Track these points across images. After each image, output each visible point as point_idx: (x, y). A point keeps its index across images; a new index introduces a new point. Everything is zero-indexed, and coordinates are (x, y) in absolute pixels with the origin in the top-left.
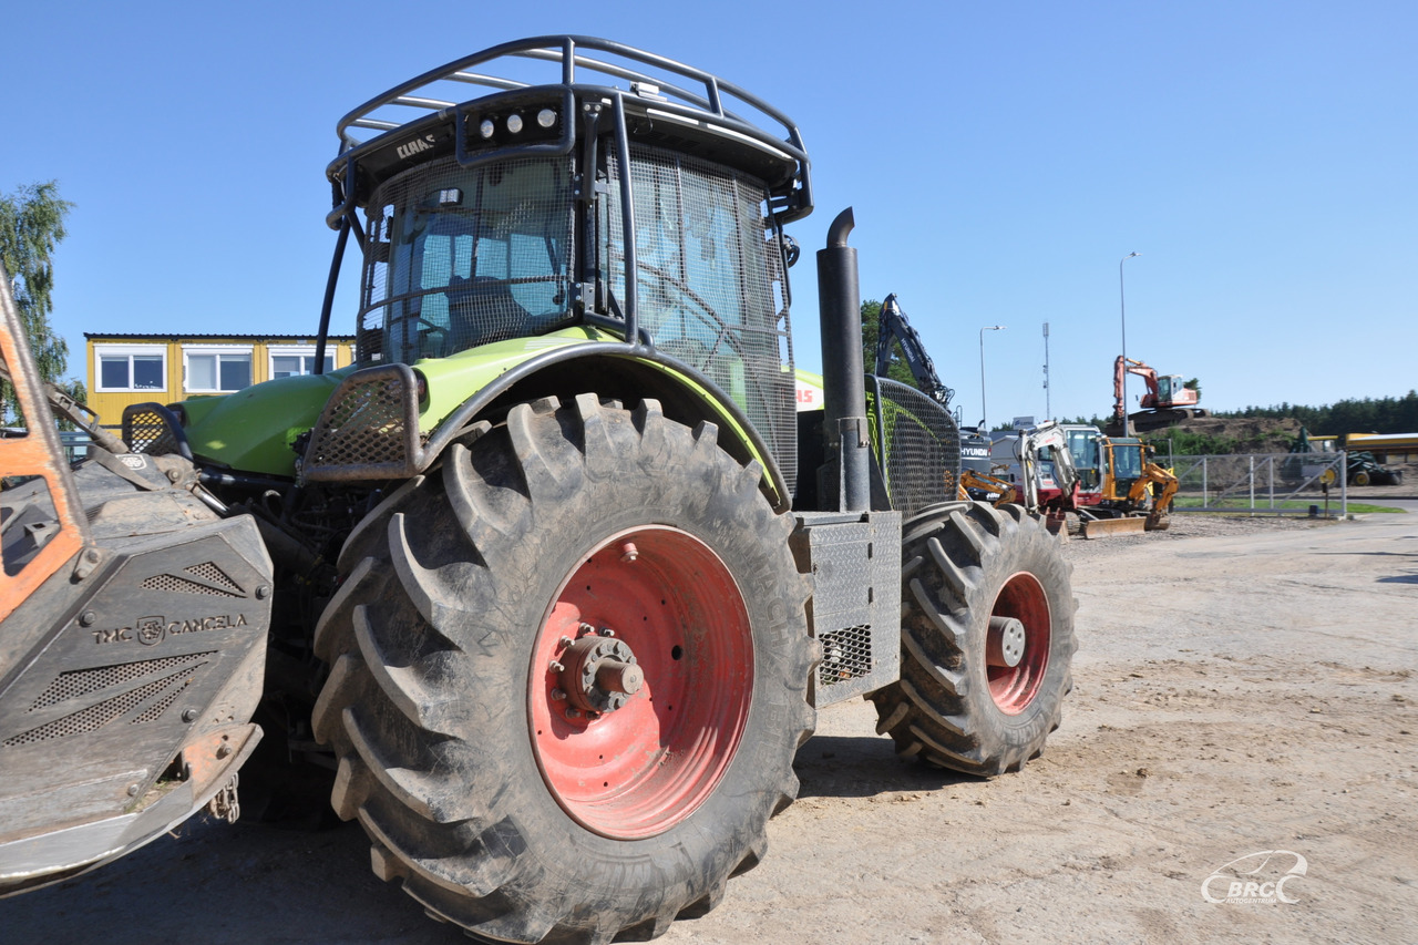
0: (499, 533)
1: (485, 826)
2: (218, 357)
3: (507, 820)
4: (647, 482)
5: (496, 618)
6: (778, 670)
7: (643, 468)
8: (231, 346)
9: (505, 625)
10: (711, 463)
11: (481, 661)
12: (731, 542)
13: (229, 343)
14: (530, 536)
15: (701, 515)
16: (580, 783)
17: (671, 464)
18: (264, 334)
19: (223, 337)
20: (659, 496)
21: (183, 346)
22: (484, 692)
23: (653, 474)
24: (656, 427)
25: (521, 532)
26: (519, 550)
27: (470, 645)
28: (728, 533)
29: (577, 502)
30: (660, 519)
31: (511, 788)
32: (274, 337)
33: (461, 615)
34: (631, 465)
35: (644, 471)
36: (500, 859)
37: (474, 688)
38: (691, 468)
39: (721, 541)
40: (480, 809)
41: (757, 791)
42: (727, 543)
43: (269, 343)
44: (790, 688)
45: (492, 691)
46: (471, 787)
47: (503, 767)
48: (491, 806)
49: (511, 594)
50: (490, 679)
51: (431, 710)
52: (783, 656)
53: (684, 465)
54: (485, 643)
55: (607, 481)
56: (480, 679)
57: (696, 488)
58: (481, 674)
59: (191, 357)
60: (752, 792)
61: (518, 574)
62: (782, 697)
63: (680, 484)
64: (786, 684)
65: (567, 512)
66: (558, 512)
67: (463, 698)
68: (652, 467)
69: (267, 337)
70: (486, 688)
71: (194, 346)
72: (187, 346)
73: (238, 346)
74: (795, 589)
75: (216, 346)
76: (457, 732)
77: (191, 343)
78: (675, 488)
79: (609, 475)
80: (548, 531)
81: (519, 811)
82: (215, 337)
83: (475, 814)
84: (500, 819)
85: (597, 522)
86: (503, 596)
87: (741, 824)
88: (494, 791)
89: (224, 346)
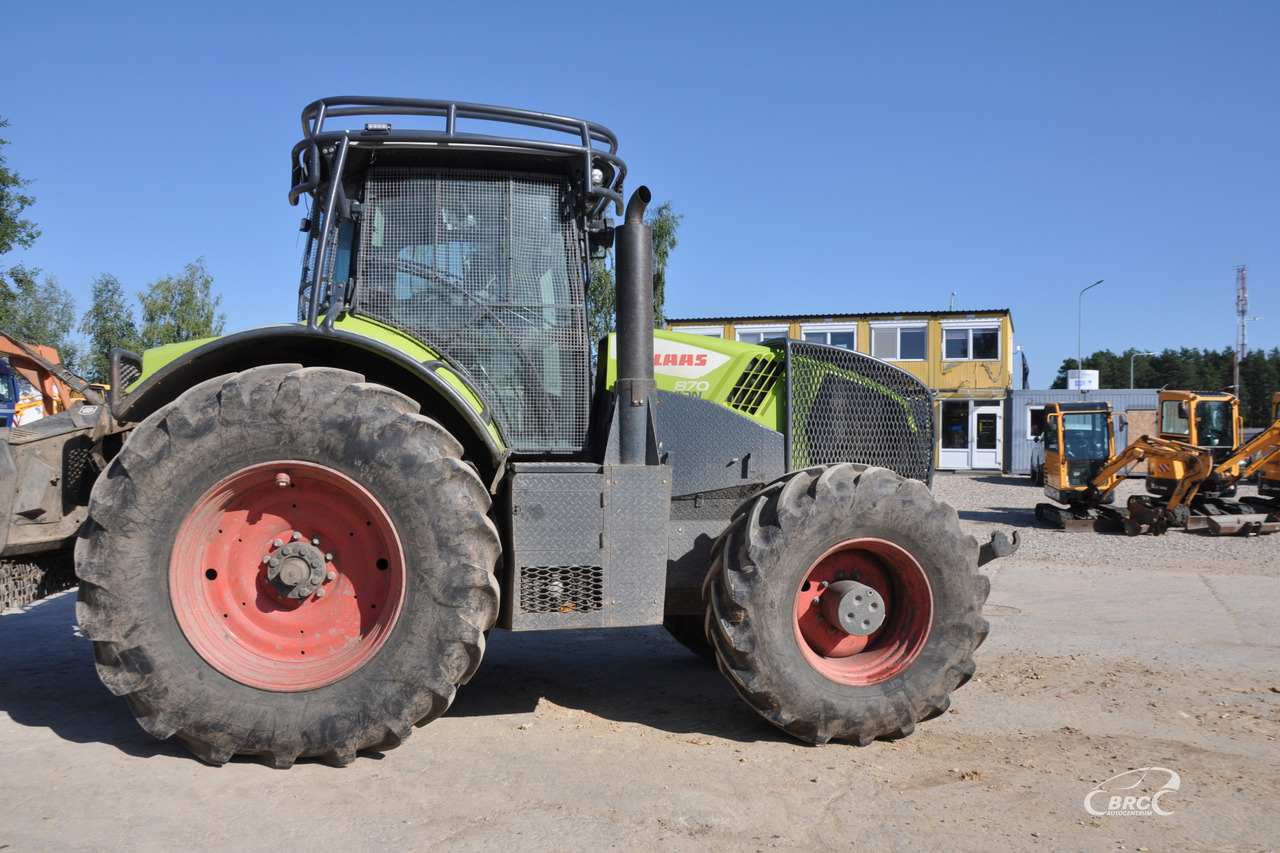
0: (142, 458)
1: (121, 649)
2: (762, 335)
3: (138, 648)
4: (279, 429)
5: (134, 514)
6: (426, 587)
7: (275, 418)
8: (772, 325)
9: (140, 518)
10: (350, 416)
11: (122, 541)
12: (375, 478)
13: (771, 323)
14: (165, 462)
15: (340, 456)
16: (278, 648)
17: (303, 415)
18: (797, 314)
19: (766, 318)
20: (292, 439)
21: (736, 327)
22: (122, 561)
23: (284, 422)
24: (292, 388)
25: (159, 457)
26: (155, 470)
27: (114, 529)
28: (370, 471)
29: (210, 441)
30: (301, 457)
31: (143, 628)
32: (806, 317)
33: (108, 510)
34: (263, 416)
35: (277, 420)
36: (132, 674)
37: (114, 557)
38: (327, 419)
39: (365, 477)
40: (117, 637)
41: (394, 681)
42: (371, 479)
43: (802, 322)
44: (440, 604)
45: (129, 561)
46: (111, 621)
47: (135, 613)
48: (126, 636)
49: (148, 499)
50: (127, 553)
51: (83, 567)
52: (432, 576)
53: (319, 418)
54: (125, 529)
55: (238, 426)
56: (119, 552)
57: (331, 435)
58: (120, 549)
59: (742, 335)
60: (390, 681)
61: (154, 486)
62: (430, 609)
63: (314, 431)
64: (435, 600)
65: (199, 447)
66: (191, 447)
67: (106, 562)
68: (284, 417)
69: (800, 317)
70: (123, 558)
71: (744, 326)
72: (739, 326)
73: (778, 325)
74: (451, 522)
75: (761, 326)
76: (102, 583)
77: (742, 324)
78: (309, 435)
79: (241, 422)
80: (182, 459)
81: (149, 645)
82: (760, 318)
83: (114, 639)
84: (133, 646)
85: (232, 455)
86: (142, 499)
87: (372, 704)
88: (128, 627)
89: (767, 326)
